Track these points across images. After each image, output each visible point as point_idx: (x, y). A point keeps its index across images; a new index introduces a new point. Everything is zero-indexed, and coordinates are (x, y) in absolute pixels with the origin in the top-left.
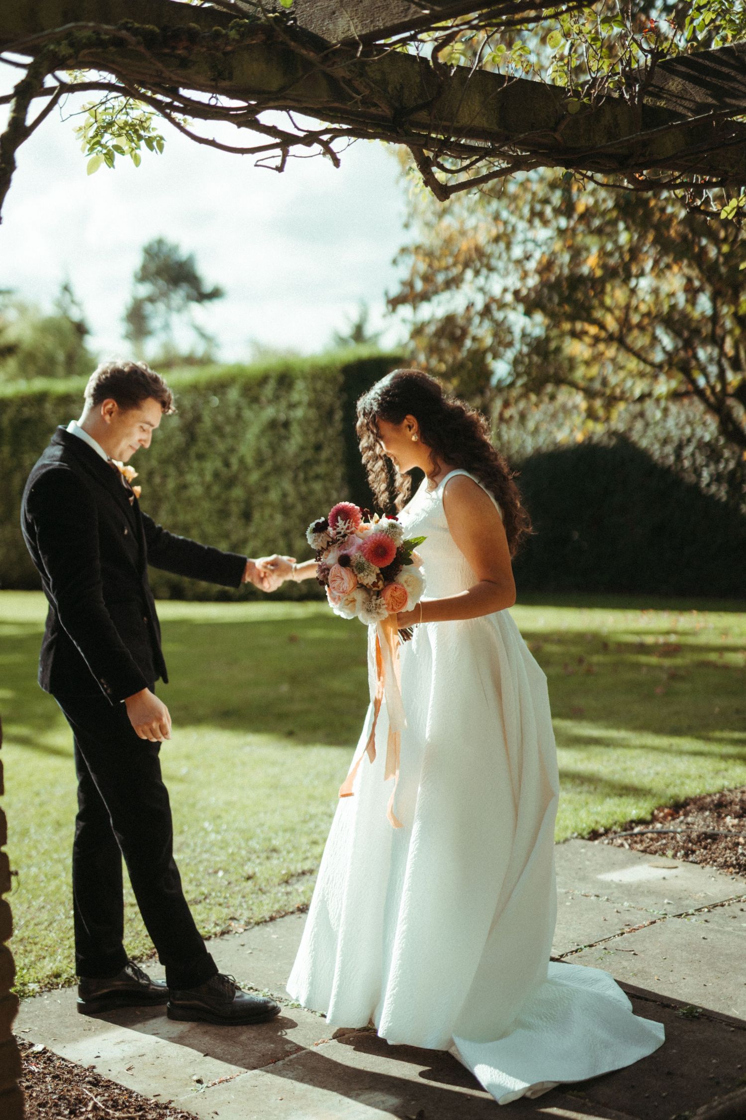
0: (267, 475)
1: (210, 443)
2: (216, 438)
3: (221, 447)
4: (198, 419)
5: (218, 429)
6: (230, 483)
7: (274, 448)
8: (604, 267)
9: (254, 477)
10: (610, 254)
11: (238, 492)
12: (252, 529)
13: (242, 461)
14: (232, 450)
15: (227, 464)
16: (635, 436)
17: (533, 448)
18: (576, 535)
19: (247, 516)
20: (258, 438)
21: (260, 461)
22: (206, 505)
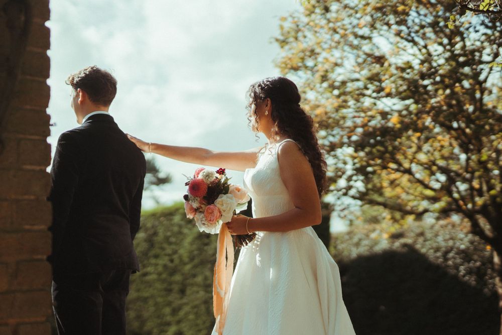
0: (195, 267)
1: (163, 249)
2: (165, 245)
3: (169, 251)
4: (155, 234)
5: (167, 239)
6: (173, 272)
7: (200, 250)
8: (401, 122)
9: (188, 267)
10: (405, 116)
11: (178, 278)
12: (185, 300)
13: (180, 258)
14: (175, 252)
15: (172, 261)
16: (418, 246)
17: (357, 254)
18: (382, 308)
19: (182, 292)
20: (191, 244)
21: (192, 259)
22: (158, 285)
